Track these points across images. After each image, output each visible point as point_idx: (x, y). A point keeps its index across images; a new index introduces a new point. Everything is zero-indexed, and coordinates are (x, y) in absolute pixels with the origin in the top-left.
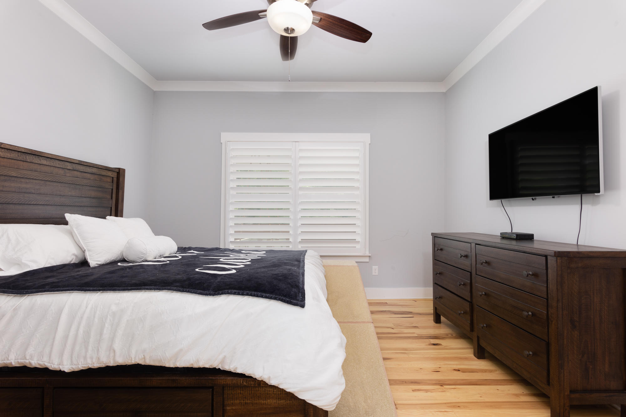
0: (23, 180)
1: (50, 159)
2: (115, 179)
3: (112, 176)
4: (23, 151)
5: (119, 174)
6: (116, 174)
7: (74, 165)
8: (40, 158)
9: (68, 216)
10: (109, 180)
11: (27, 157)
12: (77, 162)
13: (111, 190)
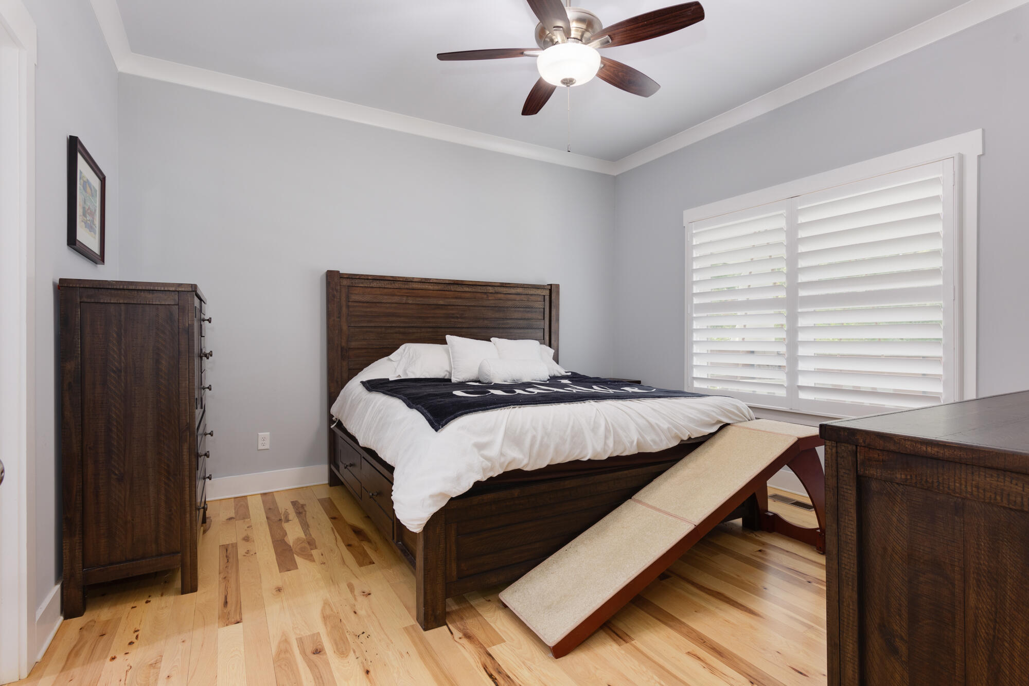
0: (449, 307)
1: (471, 286)
2: (547, 298)
3: (543, 294)
4: (447, 282)
5: (552, 291)
6: (548, 292)
7: (496, 288)
8: (463, 286)
9: (448, 337)
10: (541, 299)
11: (452, 287)
12: (499, 284)
13: (543, 310)
